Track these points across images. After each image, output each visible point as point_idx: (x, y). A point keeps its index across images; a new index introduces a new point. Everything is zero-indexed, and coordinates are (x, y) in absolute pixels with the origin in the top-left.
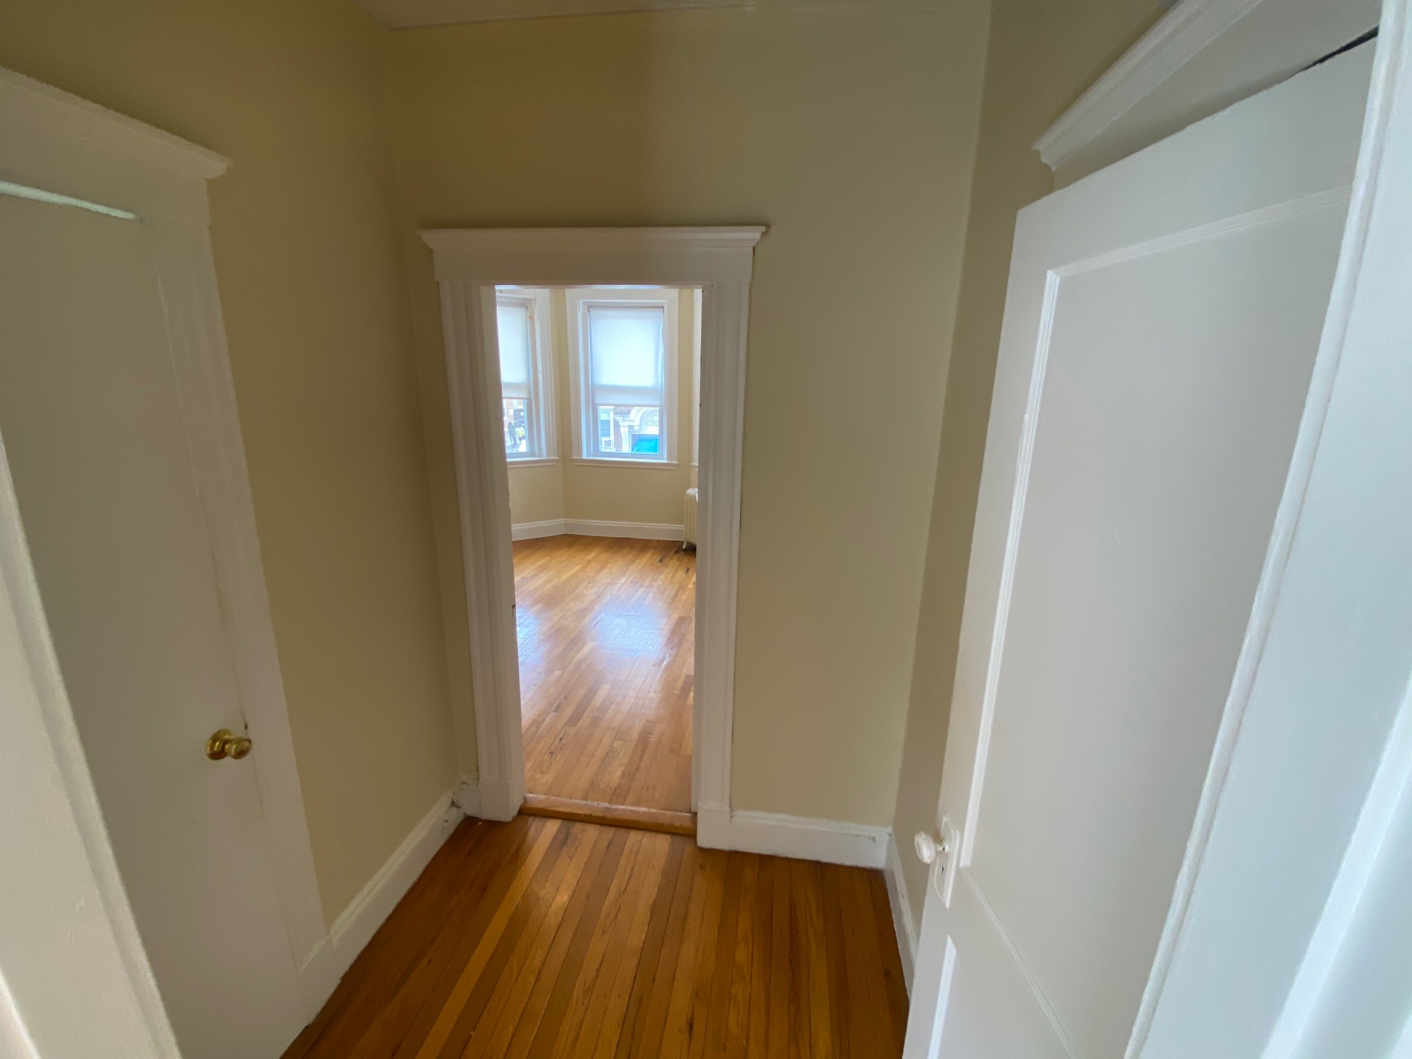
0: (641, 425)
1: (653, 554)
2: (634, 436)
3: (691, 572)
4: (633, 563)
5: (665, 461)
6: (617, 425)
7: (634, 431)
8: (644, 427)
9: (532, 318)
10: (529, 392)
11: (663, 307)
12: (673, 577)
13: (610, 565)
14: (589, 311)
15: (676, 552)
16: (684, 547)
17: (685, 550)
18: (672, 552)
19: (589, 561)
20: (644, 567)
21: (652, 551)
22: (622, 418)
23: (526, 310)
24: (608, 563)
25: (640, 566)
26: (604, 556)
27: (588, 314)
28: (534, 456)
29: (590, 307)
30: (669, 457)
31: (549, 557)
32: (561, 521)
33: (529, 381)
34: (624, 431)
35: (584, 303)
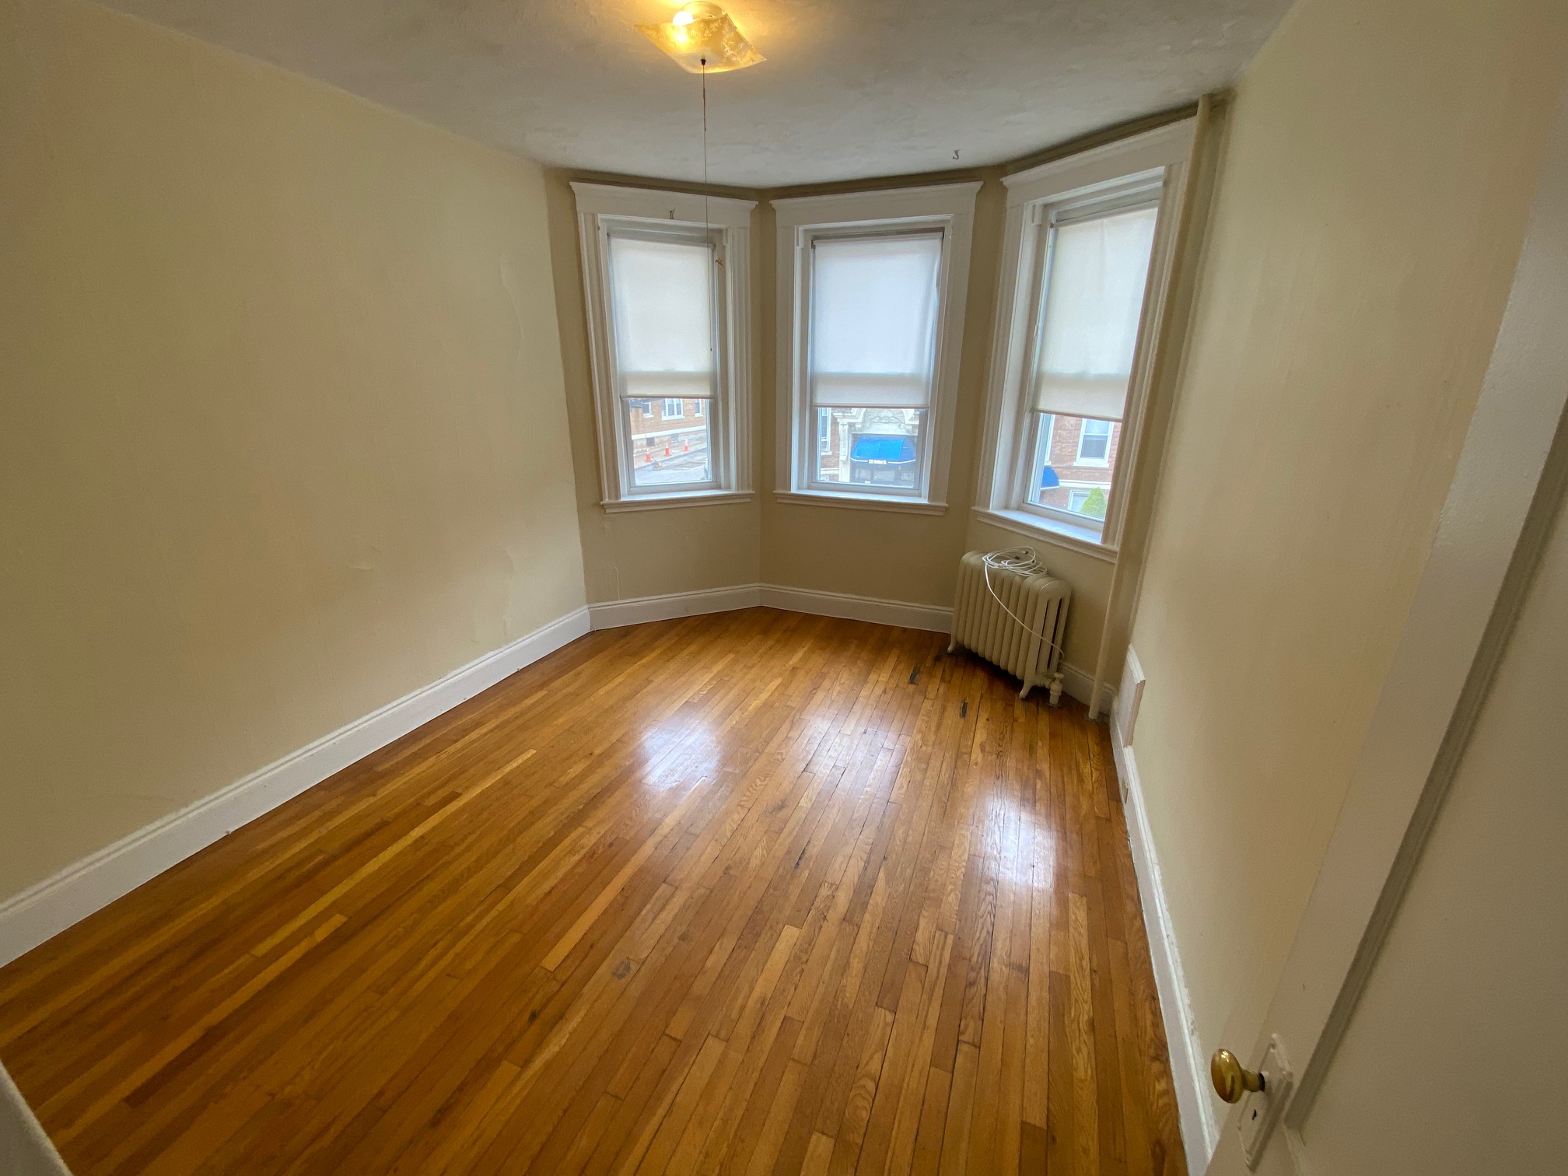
0: (864, 422)
1: (898, 662)
2: (855, 436)
3: (971, 713)
4: (866, 682)
5: (924, 501)
6: (835, 422)
7: (855, 430)
8: (868, 425)
9: (721, 263)
10: (714, 387)
11: (942, 230)
12: (939, 726)
13: (826, 684)
14: (813, 247)
15: (937, 659)
16: (950, 648)
17: (952, 654)
18: (929, 663)
19: (794, 669)
20: (885, 691)
21: (895, 652)
22: (841, 414)
23: (713, 251)
24: (823, 676)
25: (878, 690)
26: (818, 660)
27: (811, 250)
28: (719, 487)
29: (817, 239)
30: (931, 497)
31: (731, 656)
32: (755, 586)
33: (715, 369)
34: (843, 430)
35: (806, 231)
